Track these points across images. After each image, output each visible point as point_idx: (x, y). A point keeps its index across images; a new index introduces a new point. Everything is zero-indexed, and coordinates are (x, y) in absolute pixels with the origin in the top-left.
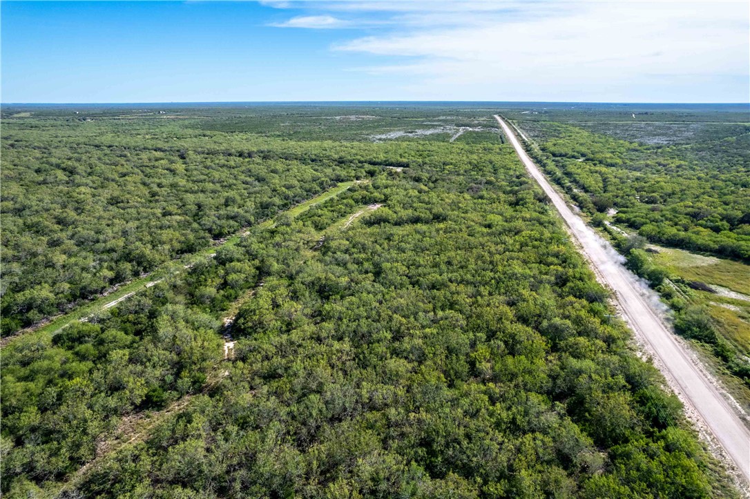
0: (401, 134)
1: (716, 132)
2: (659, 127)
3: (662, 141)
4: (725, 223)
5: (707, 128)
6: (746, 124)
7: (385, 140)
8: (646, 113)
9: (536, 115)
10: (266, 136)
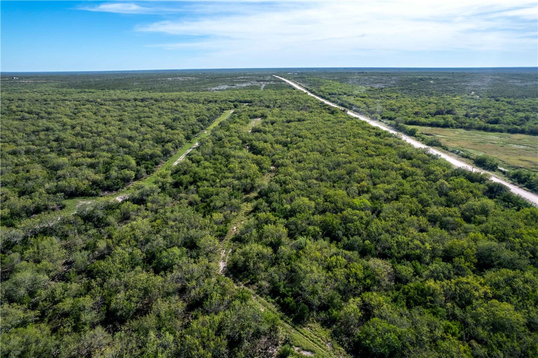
0: (226, 87)
1: (407, 81)
2: (375, 79)
3: (382, 86)
4: (429, 115)
5: (401, 79)
6: (419, 77)
7: (219, 90)
8: (363, 72)
9: (296, 75)
10: (133, 91)
